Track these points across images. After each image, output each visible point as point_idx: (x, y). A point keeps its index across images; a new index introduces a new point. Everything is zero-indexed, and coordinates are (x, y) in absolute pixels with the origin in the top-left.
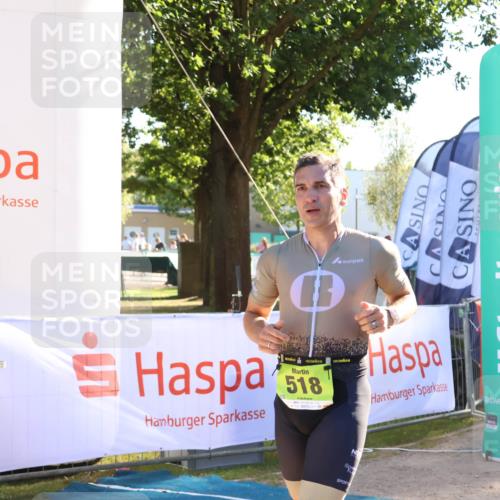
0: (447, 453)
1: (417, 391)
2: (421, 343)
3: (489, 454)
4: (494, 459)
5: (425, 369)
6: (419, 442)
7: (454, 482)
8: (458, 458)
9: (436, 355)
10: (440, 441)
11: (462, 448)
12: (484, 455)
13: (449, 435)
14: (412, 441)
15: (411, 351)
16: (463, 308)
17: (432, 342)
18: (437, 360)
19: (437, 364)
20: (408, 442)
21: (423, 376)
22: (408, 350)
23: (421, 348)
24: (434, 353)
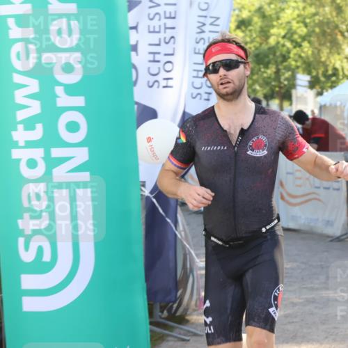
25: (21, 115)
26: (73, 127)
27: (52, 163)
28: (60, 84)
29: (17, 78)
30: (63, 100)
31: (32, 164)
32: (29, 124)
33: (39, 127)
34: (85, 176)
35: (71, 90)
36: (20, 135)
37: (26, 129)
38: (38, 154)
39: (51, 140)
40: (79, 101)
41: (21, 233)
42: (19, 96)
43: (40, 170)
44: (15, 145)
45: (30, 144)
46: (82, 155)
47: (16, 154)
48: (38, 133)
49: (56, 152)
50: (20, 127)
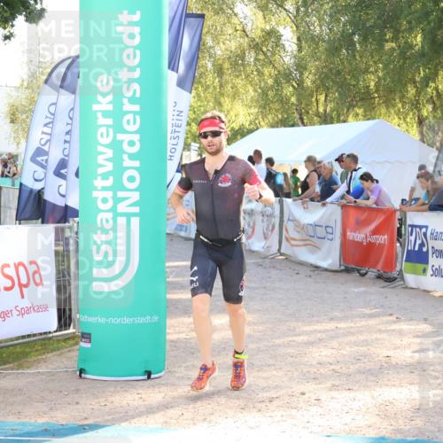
0: (43, 374)
1: (15, 313)
2: (21, 264)
3: (82, 371)
4: (88, 376)
5: (24, 289)
6: (16, 364)
7: (42, 400)
8: (53, 378)
9: (37, 276)
10: (38, 362)
11: (59, 367)
12: (78, 373)
13: (49, 355)
14: (10, 363)
15: (11, 271)
16: (70, 228)
17: (32, 263)
18: (38, 281)
19: (37, 284)
20: (5, 364)
21: (23, 297)
22: (7, 271)
23: (21, 269)
24: (35, 273)
25: (100, 171)
26: (131, 179)
27: (117, 200)
28: (126, 153)
29: (100, 149)
30: (127, 162)
31: (105, 200)
32: (105, 176)
33: (111, 178)
34: (137, 210)
35: (132, 157)
36: (99, 183)
37: (103, 179)
38: (109, 195)
39: (118, 186)
40: (137, 164)
41: (95, 243)
42: (100, 160)
43: (110, 205)
44: (96, 189)
45: (104, 189)
46: (136, 196)
47: (95, 194)
48: (110, 182)
49: (120, 194)
50: (99, 178)
